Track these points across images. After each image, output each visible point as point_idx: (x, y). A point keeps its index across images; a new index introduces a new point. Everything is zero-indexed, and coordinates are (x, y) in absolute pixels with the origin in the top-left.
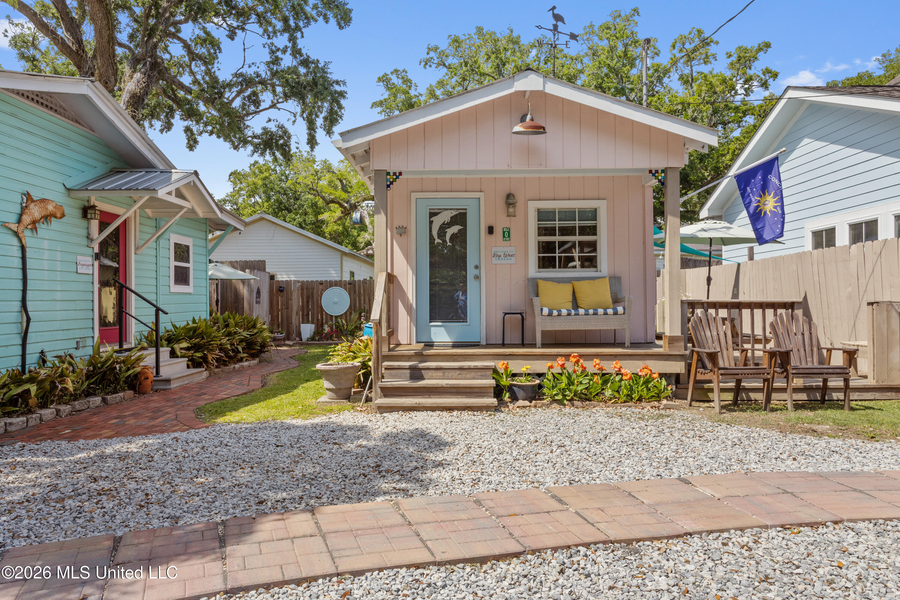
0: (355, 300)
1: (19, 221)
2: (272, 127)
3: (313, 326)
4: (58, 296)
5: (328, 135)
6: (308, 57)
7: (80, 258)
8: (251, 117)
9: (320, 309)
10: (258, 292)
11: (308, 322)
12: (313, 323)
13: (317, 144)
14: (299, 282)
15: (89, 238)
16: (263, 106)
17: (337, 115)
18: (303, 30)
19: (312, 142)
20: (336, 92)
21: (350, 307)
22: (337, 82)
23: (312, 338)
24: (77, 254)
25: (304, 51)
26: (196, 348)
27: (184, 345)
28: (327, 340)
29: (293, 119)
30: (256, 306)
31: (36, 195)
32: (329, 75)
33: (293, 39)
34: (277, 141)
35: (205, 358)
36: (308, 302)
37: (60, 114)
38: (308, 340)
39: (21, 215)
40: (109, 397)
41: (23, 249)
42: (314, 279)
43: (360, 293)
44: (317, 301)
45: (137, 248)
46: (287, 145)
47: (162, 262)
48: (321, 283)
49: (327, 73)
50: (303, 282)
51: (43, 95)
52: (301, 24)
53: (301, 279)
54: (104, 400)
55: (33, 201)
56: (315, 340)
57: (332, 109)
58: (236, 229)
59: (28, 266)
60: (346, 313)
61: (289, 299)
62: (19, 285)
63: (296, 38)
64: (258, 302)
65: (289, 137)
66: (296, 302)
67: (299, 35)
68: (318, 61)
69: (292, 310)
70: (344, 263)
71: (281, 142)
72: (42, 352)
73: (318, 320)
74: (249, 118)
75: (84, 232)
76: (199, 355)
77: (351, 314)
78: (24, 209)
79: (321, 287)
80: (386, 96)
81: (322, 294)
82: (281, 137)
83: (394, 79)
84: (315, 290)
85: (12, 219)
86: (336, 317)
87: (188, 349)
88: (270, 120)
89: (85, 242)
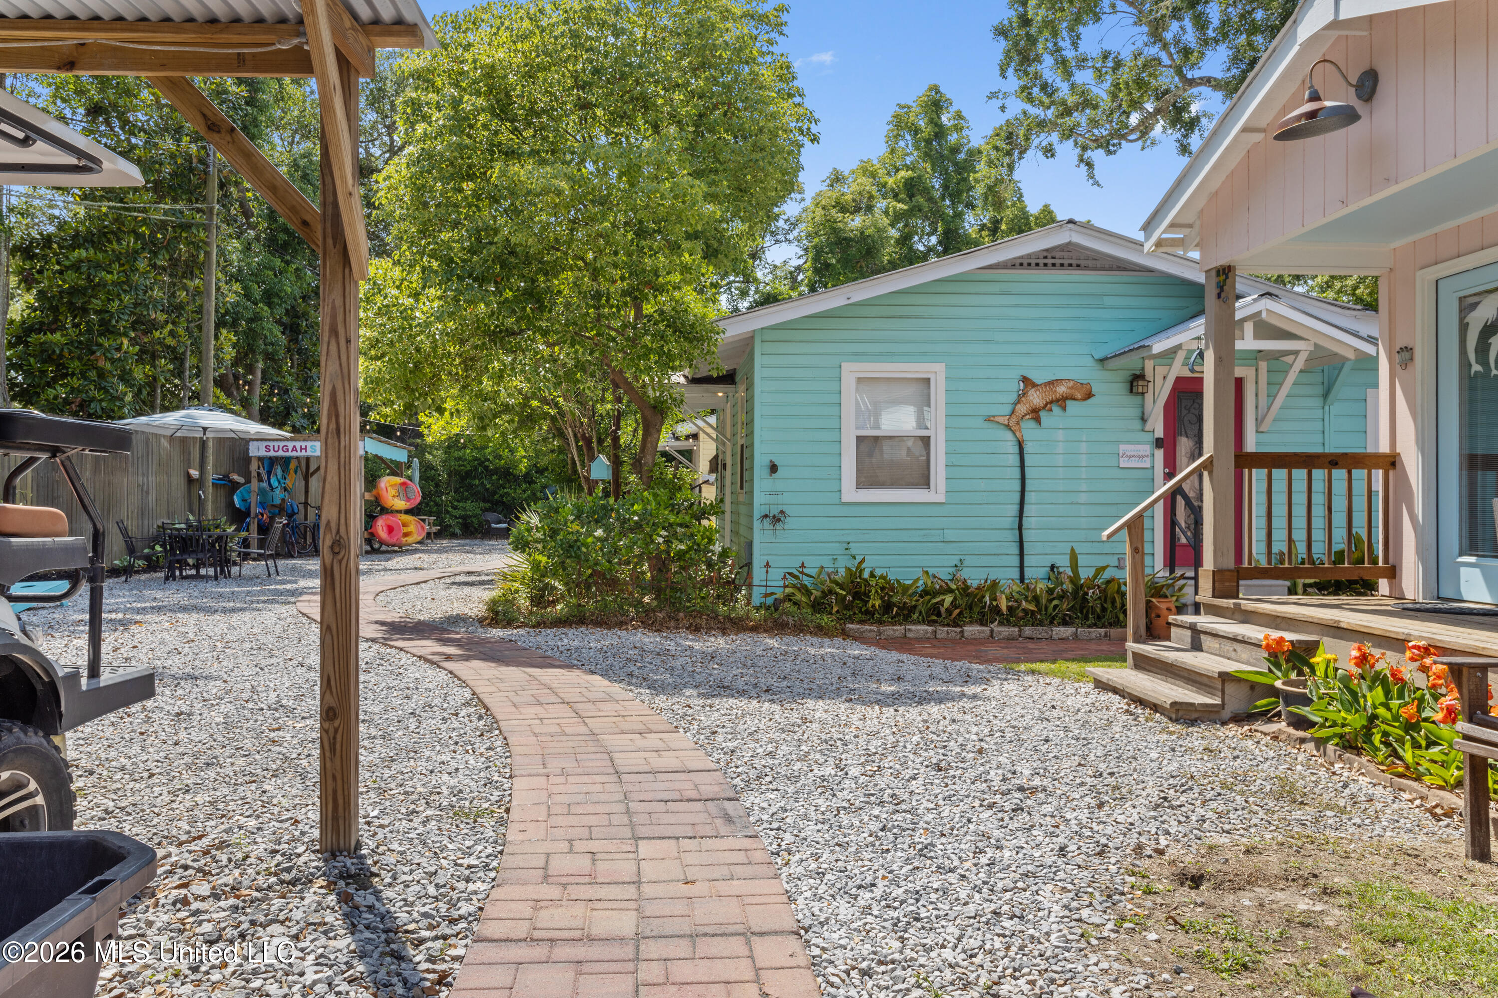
1: (1013, 412)
4: (1083, 498)
7: (1123, 448)
15: (1142, 418)
24: (1118, 442)
31: (1039, 377)
37: (1086, 268)
39: (1015, 405)
45: (1260, 423)
51: (1054, 254)
55: (1034, 385)
62: (1017, 486)
72: (1053, 567)
78: (1021, 397)
89: (1137, 424)
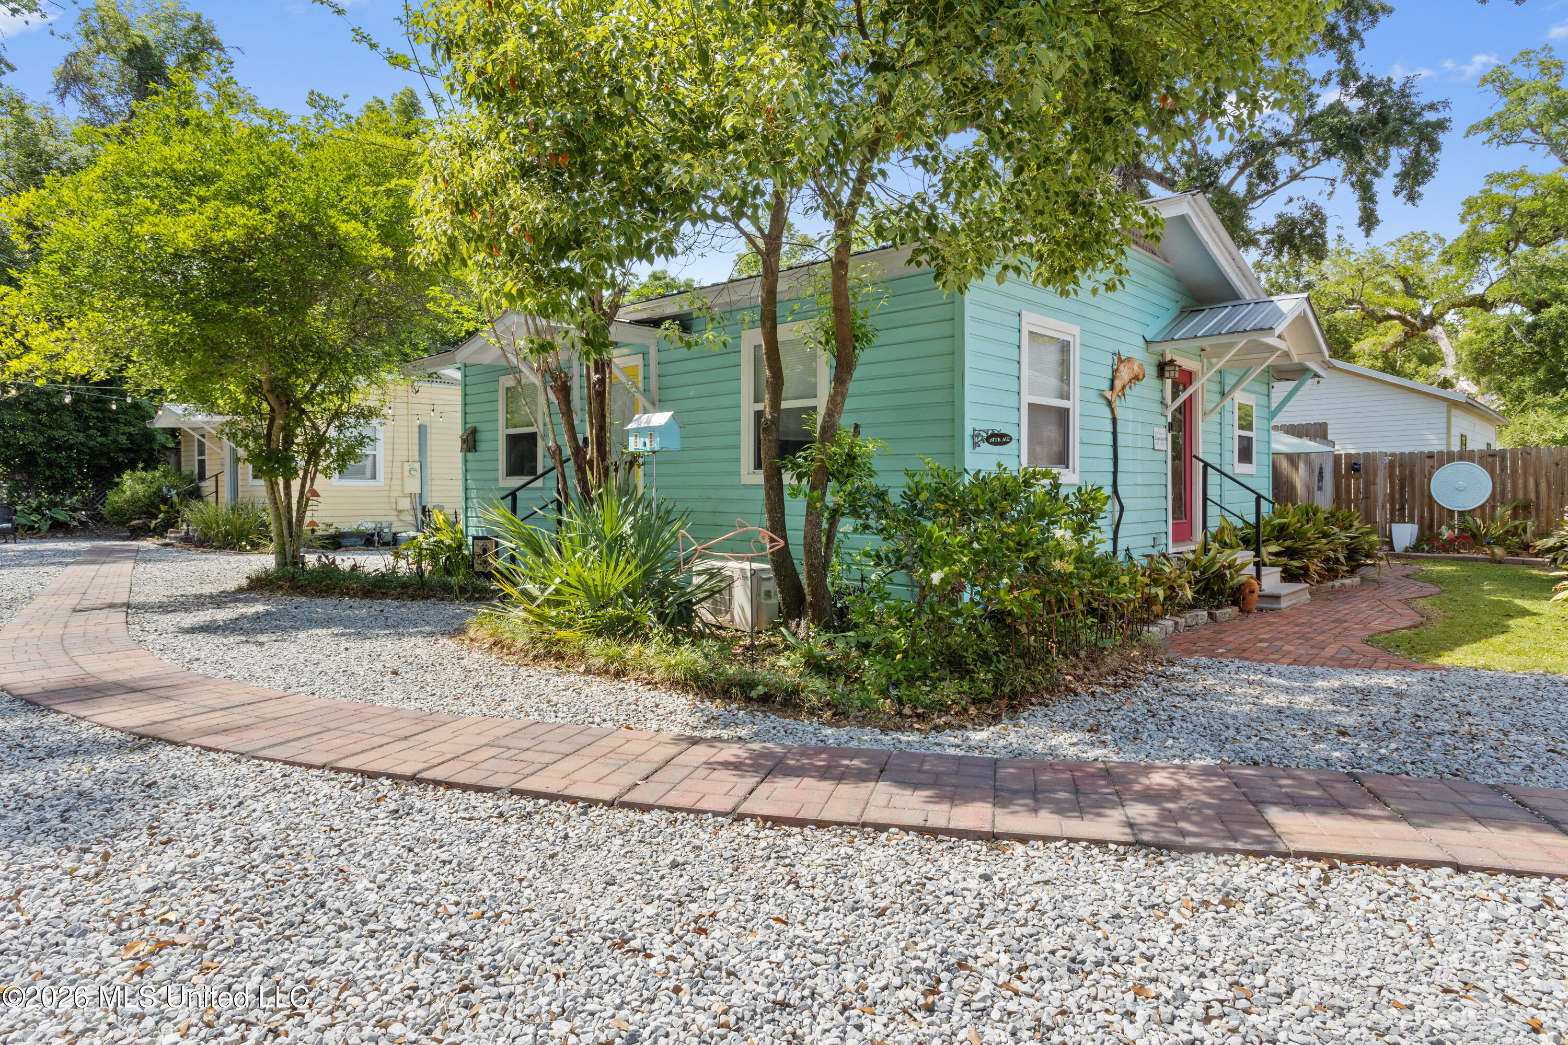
0: (1503, 484)
1: (1112, 388)
2: (1295, 211)
3: (1415, 527)
4: (1140, 479)
5: (1409, 204)
6: (1371, 78)
7: (1157, 430)
8: (1259, 201)
9: (1426, 500)
10: (1321, 473)
11: (1402, 520)
12: (1412, 520)
13: (1377, 222)
14: (1386, 454)
15: (1163, 402)
16: (1282, 178)
17: (1428, 164)
18: (1364, 35)
19: (1369, 220)
20: (1427, 124)
21: (1493, 496)
22: (1432, 107)
23: (1416, 547)
24: (1155, 425)
25: (1362, 73)
26: (1291, 553)
27: (1274, 548)
28: (1447, 551)
29: (1330, 189)
30: (1317, 493)
32: (1413, 99)
33: (1346, 57)
34: (1301, 231)
35: (1306, 569)
36: (1402, 488)
38: (1406, 550)
39: (1113, 381)
40: (1218, 612)
41: (1114, 420)
42: (1416, 450)
43: (1514, 470)
44: (1422, 486)
45: (1204, 414)
46: (1319, 234)
47: (1227, 430)
48: (1431, 456)
49: (1409, 96)
50: (1393, 455)
52: (1359, 26)
53: (1389, 451)
54: (1211, 615)
55: (1122, 362)
56: (1423, 551)
57: (1418, 153)
58: (1316, 375)
59: (1119, 443)
60: (1482, 507)
61: (1370, 484)
63: (1350, 54)
64: (1320, 489)
65: (1323, 222)
66: (1383, 488)
67: (1355, 45)
68: (1390, 80)
69: (1376, 501)
70: (1454, 421)
71: (1309, 231)
72: (1128, 549)
73: (1422, 517)
74: (1255, 204)
75: (1158, 396)
76: (1296, 563)
77: (1493, 508)
78: (1115, 373)
79: (1428, 462)
80: (1500, 107)
81: (1431, 474)
82: (1309, 223)
83: (1520, 72)
84: (1417, 469)
85: (1105, 385)
86: (1461, 514)
87: (1277, 554)
88: (1291, 200)
89: (1158, 408)
